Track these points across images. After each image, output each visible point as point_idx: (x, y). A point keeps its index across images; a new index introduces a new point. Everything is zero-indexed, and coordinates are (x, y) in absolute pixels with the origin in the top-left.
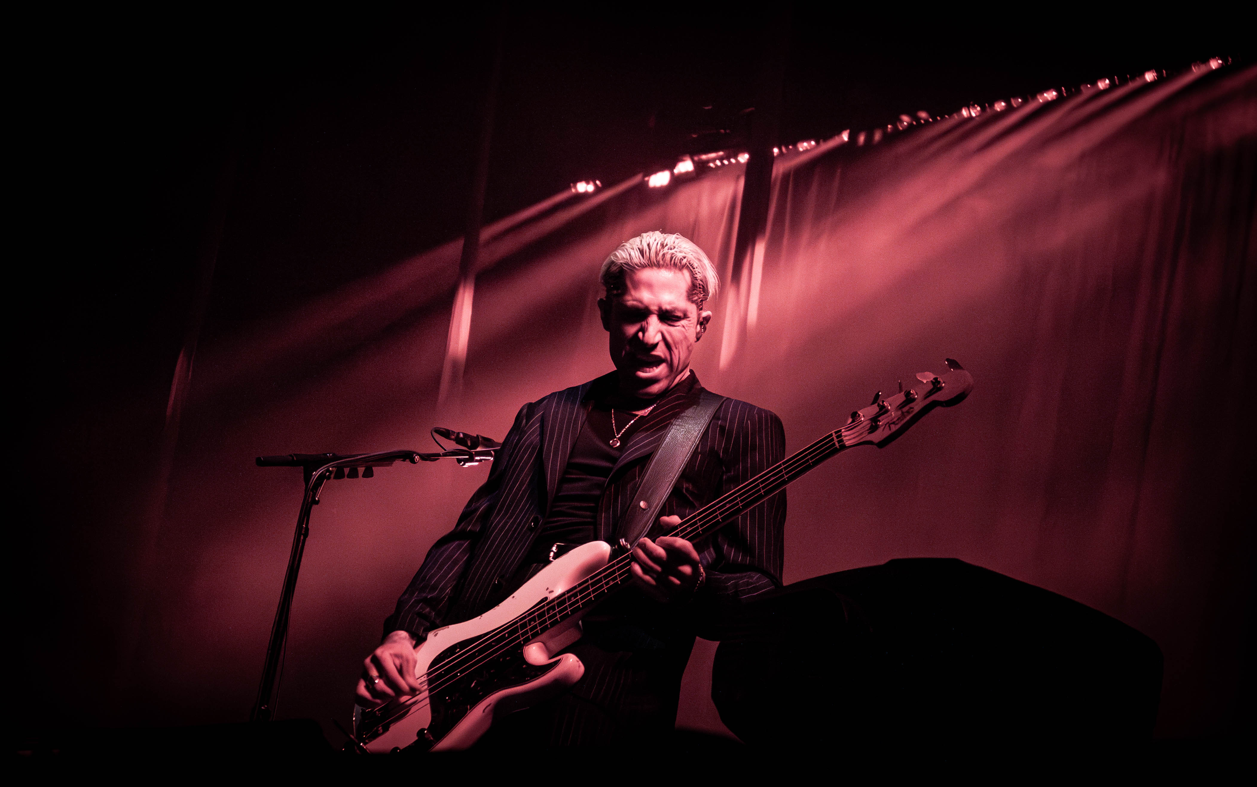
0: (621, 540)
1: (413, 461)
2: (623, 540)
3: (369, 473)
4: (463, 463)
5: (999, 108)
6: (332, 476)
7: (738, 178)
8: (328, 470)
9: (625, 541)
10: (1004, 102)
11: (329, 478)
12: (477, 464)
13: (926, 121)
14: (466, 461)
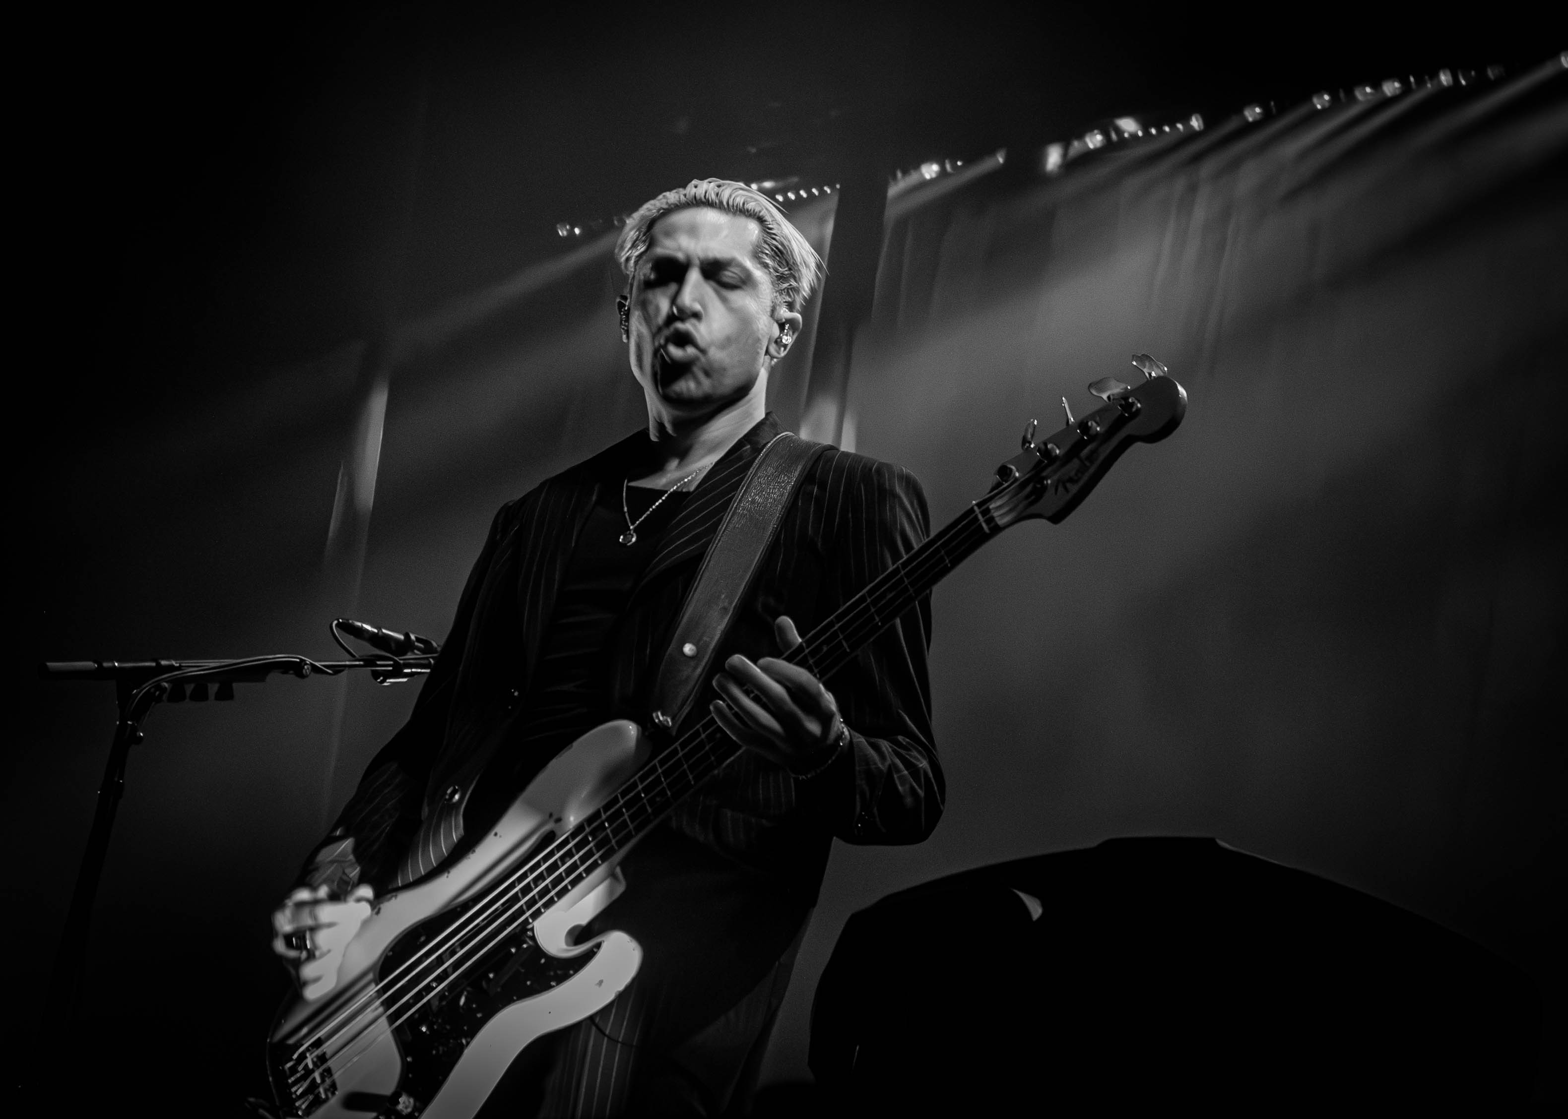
0: (654, 715)
1: (300, 674)
2: (659, 714)
3: (226, 694)
4: (381, 678)
5: (1251, 116)
6: (165, 697)
7: (822, 221)
8: (158, 687)
9: (663, 715)
10: (1260, 107)
11: (159, 700)
12: (405, 680)
13: (1134, 136)
14: (388, 675)
